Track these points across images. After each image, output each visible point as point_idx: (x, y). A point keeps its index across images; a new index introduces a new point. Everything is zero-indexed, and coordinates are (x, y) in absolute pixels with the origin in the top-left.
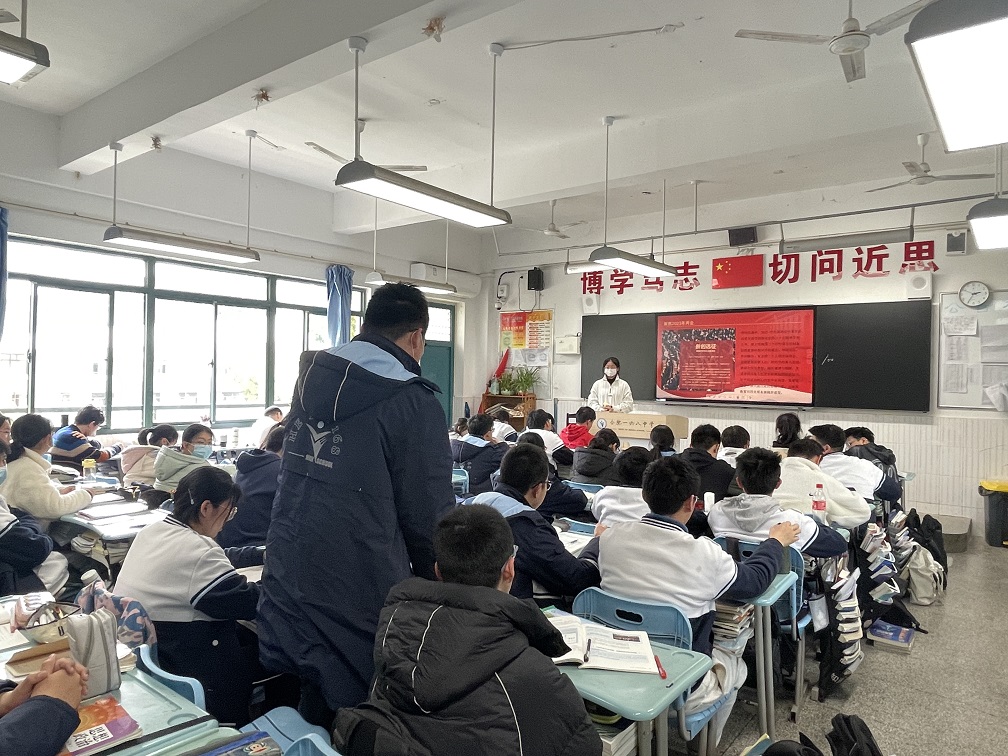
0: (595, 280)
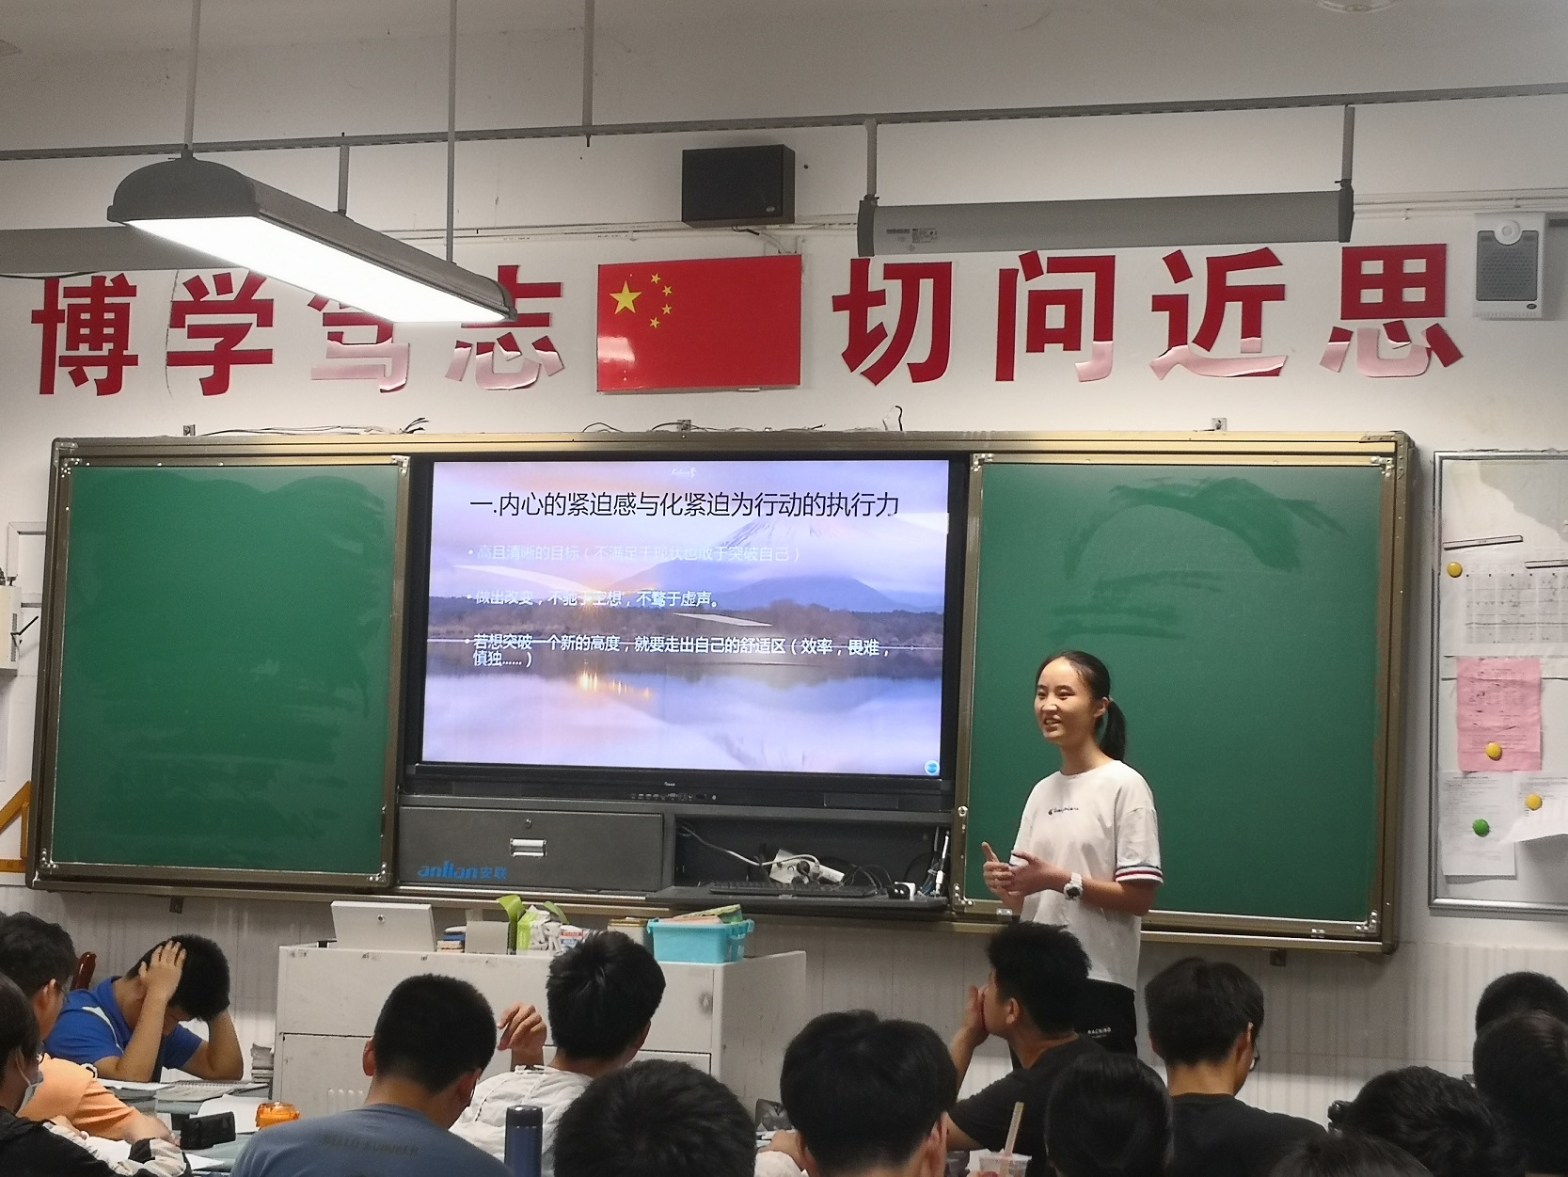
0: (97, 323)
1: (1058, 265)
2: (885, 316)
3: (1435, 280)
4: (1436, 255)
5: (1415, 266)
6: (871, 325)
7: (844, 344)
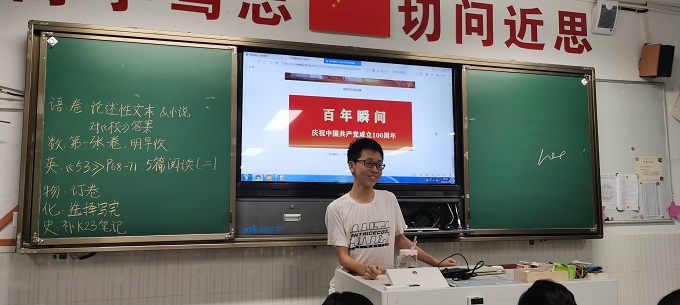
1: (475, 5)
2: (418, 15)
3: (583, 24)
4: (583, 16)
5: (578, 20)
6: (413, 19)
7: (403, 24)
